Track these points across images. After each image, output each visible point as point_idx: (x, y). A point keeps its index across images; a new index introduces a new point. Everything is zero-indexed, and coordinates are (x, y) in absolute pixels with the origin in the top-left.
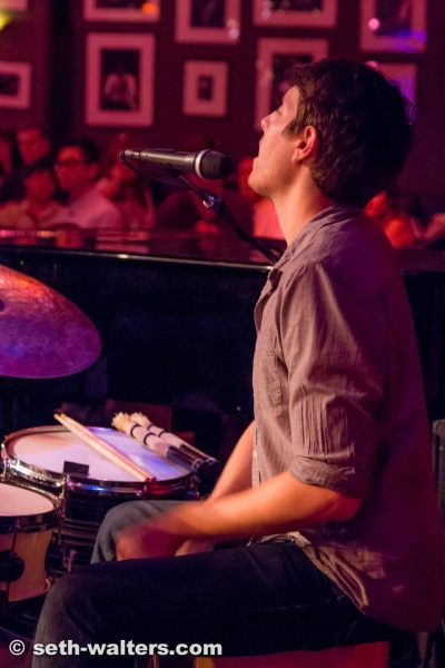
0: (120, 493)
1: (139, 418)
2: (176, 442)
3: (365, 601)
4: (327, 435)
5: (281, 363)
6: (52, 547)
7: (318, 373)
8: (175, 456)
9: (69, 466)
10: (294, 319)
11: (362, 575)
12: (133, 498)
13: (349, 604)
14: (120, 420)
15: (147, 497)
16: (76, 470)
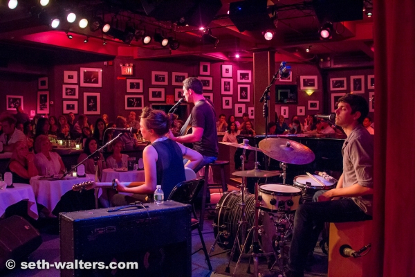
0: (318, 189)
1: (324, 173)
2: (331, 178)
3: (366, 211)
4: (365, 176)
5: (350, 162)
6: (300, 199)
7: (361, 162)
8: (331, 181)
9: (307, 183)
10: (353, 152)
11: (366, 205)
12: (320, 189)
13: (363, 212)
14: (320, 173)
15: (324, 189)
16: (308, 184)
